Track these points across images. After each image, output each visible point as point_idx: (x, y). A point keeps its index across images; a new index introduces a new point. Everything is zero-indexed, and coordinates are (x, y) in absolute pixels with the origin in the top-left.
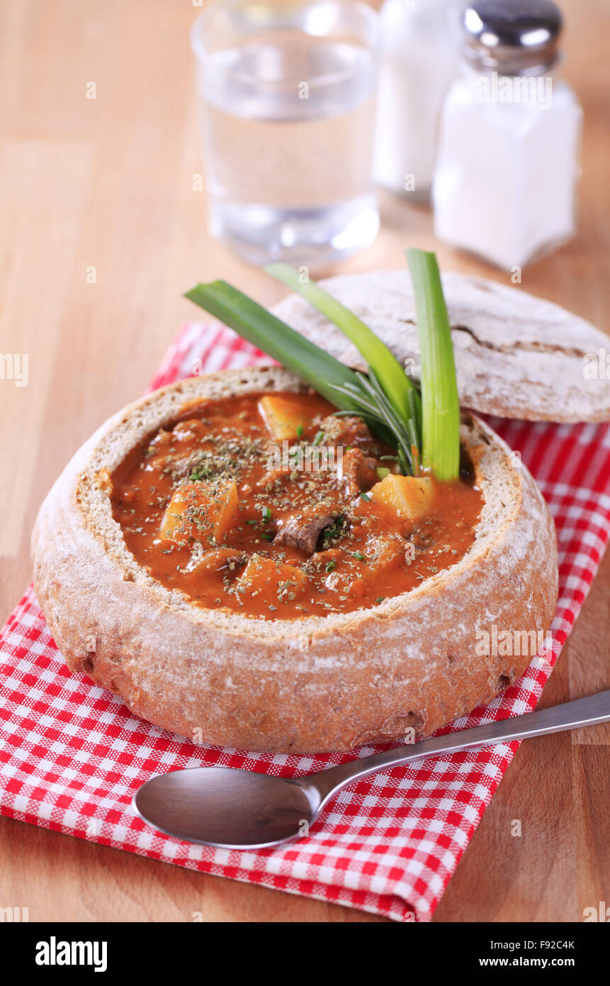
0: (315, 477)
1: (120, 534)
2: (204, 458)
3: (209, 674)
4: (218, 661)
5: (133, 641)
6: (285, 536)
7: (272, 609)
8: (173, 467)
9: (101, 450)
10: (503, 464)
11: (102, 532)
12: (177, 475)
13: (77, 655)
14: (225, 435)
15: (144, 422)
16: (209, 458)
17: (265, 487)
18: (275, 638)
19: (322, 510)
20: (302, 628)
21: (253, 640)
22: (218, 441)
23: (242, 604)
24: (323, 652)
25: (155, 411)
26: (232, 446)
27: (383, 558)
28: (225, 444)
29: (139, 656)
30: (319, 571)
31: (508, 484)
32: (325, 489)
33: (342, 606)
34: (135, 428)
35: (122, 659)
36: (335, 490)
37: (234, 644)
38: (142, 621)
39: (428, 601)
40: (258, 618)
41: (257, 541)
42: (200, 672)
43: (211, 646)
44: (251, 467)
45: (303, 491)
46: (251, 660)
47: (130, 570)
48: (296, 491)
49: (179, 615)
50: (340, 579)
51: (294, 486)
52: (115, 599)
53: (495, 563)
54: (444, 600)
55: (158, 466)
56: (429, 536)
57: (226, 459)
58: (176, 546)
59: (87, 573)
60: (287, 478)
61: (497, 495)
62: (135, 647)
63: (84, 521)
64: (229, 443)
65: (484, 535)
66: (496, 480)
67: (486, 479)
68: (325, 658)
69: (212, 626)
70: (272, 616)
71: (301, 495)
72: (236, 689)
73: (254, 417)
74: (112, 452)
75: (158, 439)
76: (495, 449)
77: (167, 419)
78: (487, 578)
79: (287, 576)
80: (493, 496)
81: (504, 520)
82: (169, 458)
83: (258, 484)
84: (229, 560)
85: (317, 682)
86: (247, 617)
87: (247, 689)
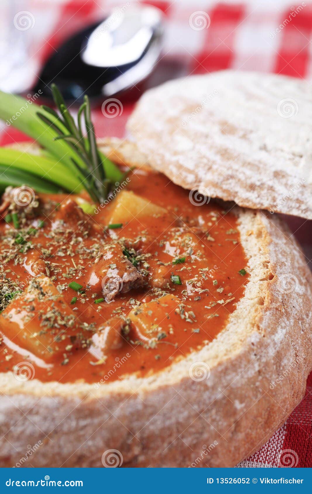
3: (220, 412)
24: (273, 329)
40: (205, 344)
42: (212, 416)
46: (241, 374)
68: (277, 332)
85: (285, 355)
87: (251, 400)
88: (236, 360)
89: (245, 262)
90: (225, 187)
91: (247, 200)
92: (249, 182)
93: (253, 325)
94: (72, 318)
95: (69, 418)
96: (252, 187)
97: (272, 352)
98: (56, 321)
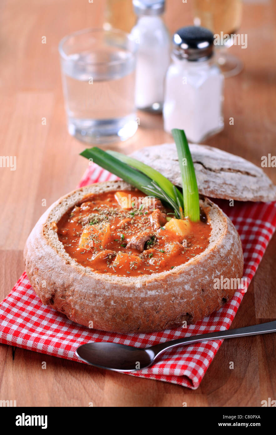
0: (141, 222)
1: (63, 246)
2: (95, 216)
3: (104, 300)
4: (107, 294)
5: (71, 289)
6: (131, 244)
7: (128, 273)
8: (82, 220)
9: (51, 215)
10: (218, 214)
11: (55, 246)
12: (84, 223)
13: (47, 297)
14: (102, 207)
15: (68, 203)
16: (97, 216)
17: (121, 226)
18: (131, 284)
19: (145, 233)
20: (141, 279)
21: (121, 285)
22: (100, 210)
23: (115, 271)
24: (151, 289)
25: (72, 199)
26: (105, 211)
27: (172, 251)
28: (103, 211)
29: (73, 295)
30: (146, 258)
31: (221, 221)
32: (146, 226)
33: (157, 270)
34: (64, 206)
35: (66, 297)
36: (150, 226)
37: (114, 287)
38: (74, 280)
39: (193, 267)
40: (123, 276)
41: (119, 247)
42: (100, 299)
43: (104, 288)
44: (114, 219)
45: (137, 227)
46: (121, 293)
47: (68, 260)
48: (134, 227)
49: (90, 276)
50: (155, 260)
51: (133, 226)
52: (62, 272)
53: (219, 251)
54: (199, 266)
55: (76, 220)
56: (190, 243)
57: (104, 216)
58: (86, 250)
59: (50, 263)
60: (130, 223)
61: (217, 226)
62: (72, 291)
63: (47, 242)
64: (104, 210)
65: (213, 241)
66: (216, 220)
67: (212, 220)
68: (152, 291)
69: (104, 280)
70: (128, 275)
71: (136, 229)
72: (115, 306)
73: (113, 200)
74: (56, 215)
75: (74, 210)
76: (214, 208)
77: (77, 202)
78: (216, 257)
79: (133, 259)
80: (215, 226)
81: (221, 235)
82: (80, 217)
83: (118, 225)
84: (109, 254)
85: (149, 301)
86: (118, 276)
87: (120, 305)
89: (179, 265)
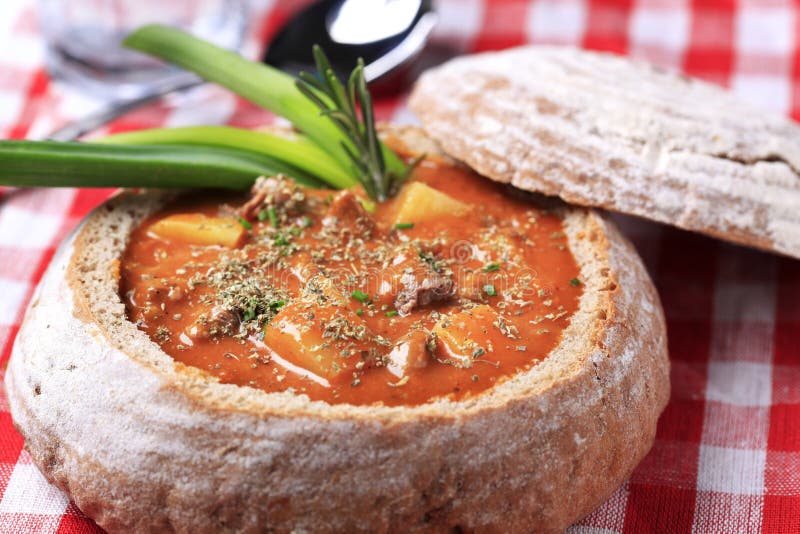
3: (556, 447)
24: (619, 349)
37: (556, 397)
40: (535, 364)
46: (581, 401)
68: (623, 353)
69: (522, 396)
85: (634, 382)
88: (576, 382)
89: (577, 270)
90: (547, 178)
91: (577, 194)
92: (578, 172)
93: (594, 342)
94: (362, 329)
95: (365, 447)
96: (582, 179)
97: (618, 377)
98: (342, 331)
